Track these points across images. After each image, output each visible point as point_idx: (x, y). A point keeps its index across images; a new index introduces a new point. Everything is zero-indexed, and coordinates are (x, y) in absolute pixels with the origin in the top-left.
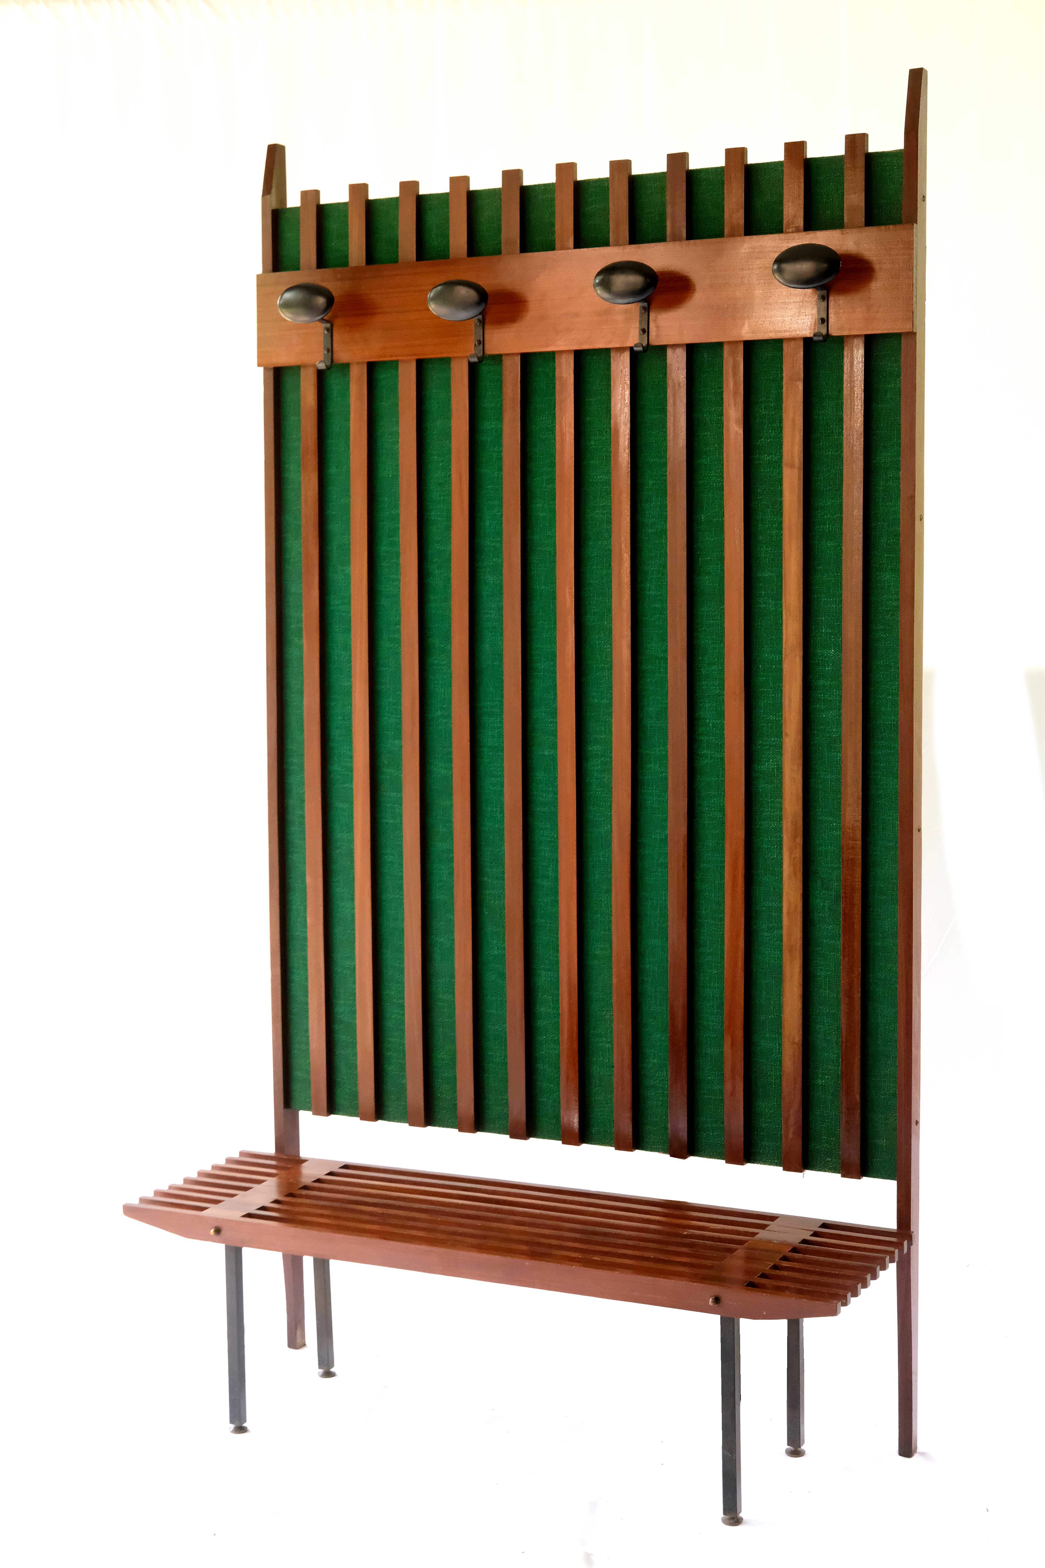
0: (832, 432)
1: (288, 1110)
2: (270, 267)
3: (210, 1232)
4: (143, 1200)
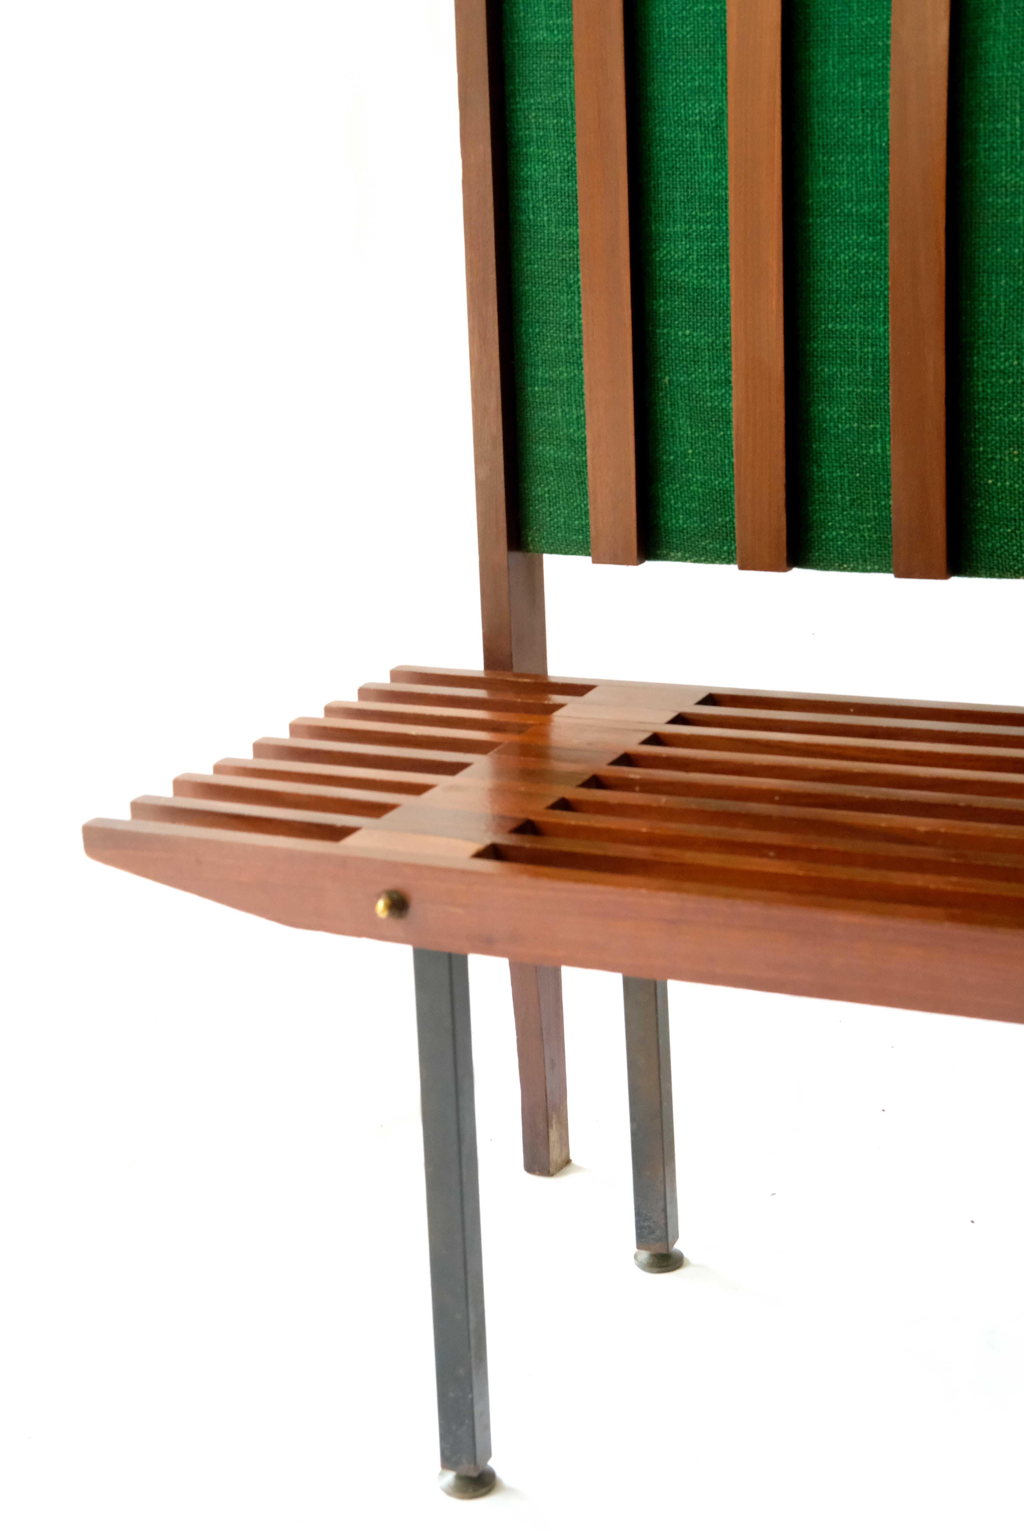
1: (518, 556)
3: (374, 914)
4: (139, 808)
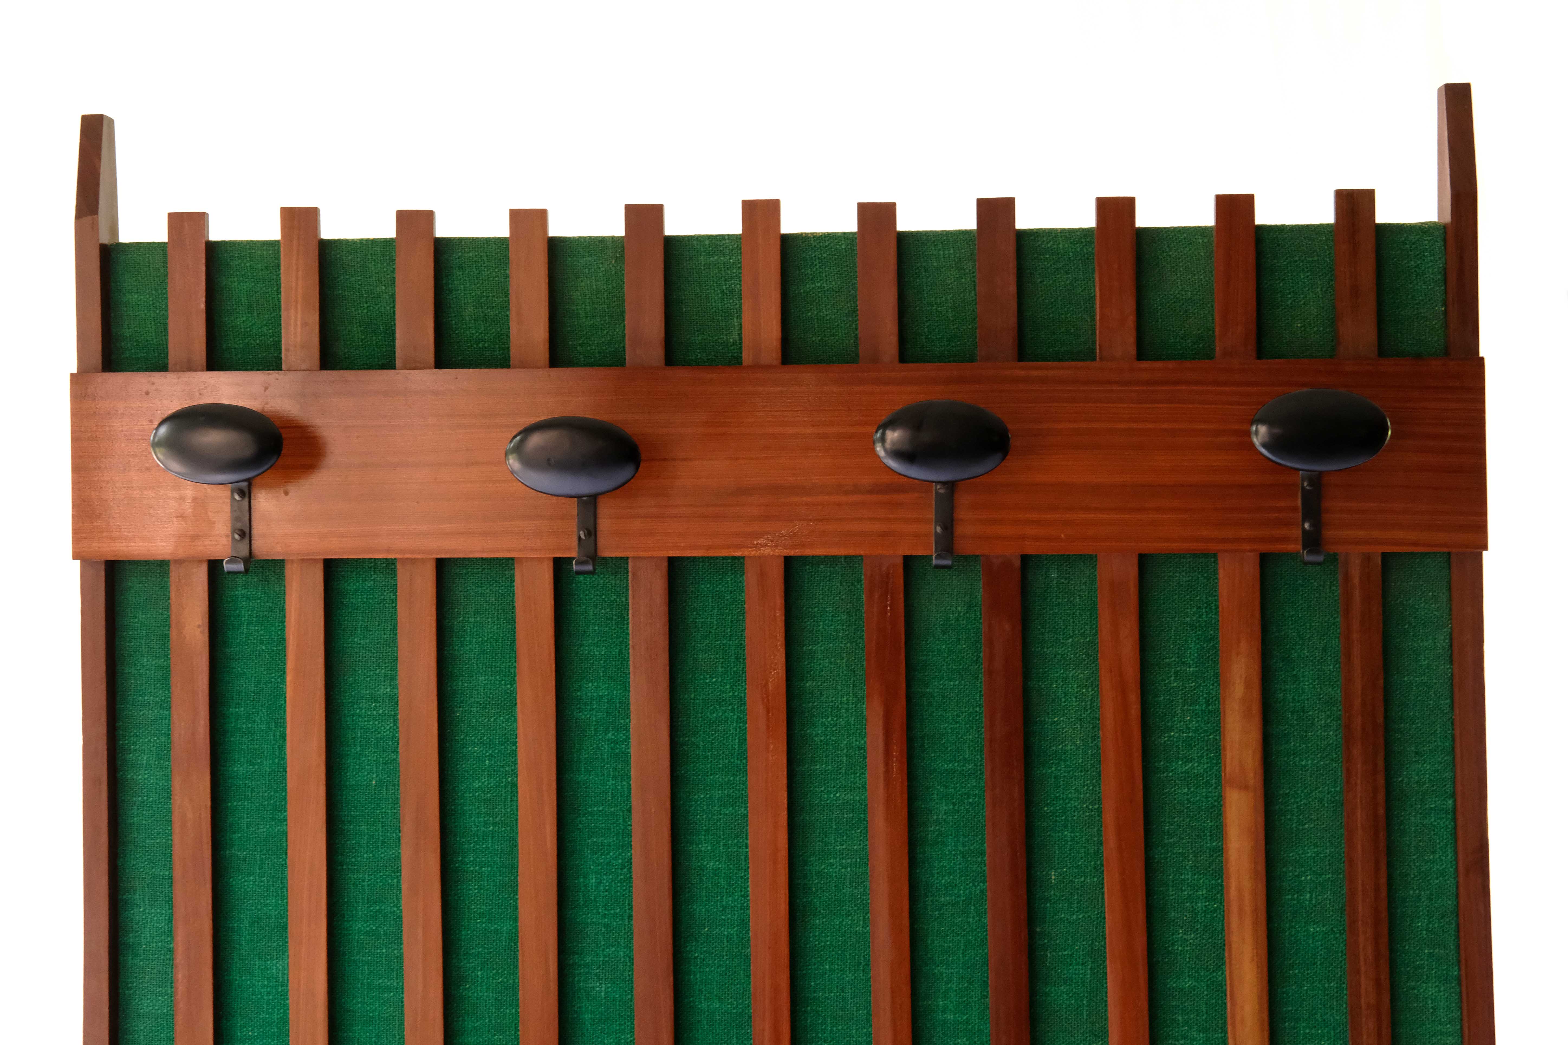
0: (1313, 724)
2: (97, 358)
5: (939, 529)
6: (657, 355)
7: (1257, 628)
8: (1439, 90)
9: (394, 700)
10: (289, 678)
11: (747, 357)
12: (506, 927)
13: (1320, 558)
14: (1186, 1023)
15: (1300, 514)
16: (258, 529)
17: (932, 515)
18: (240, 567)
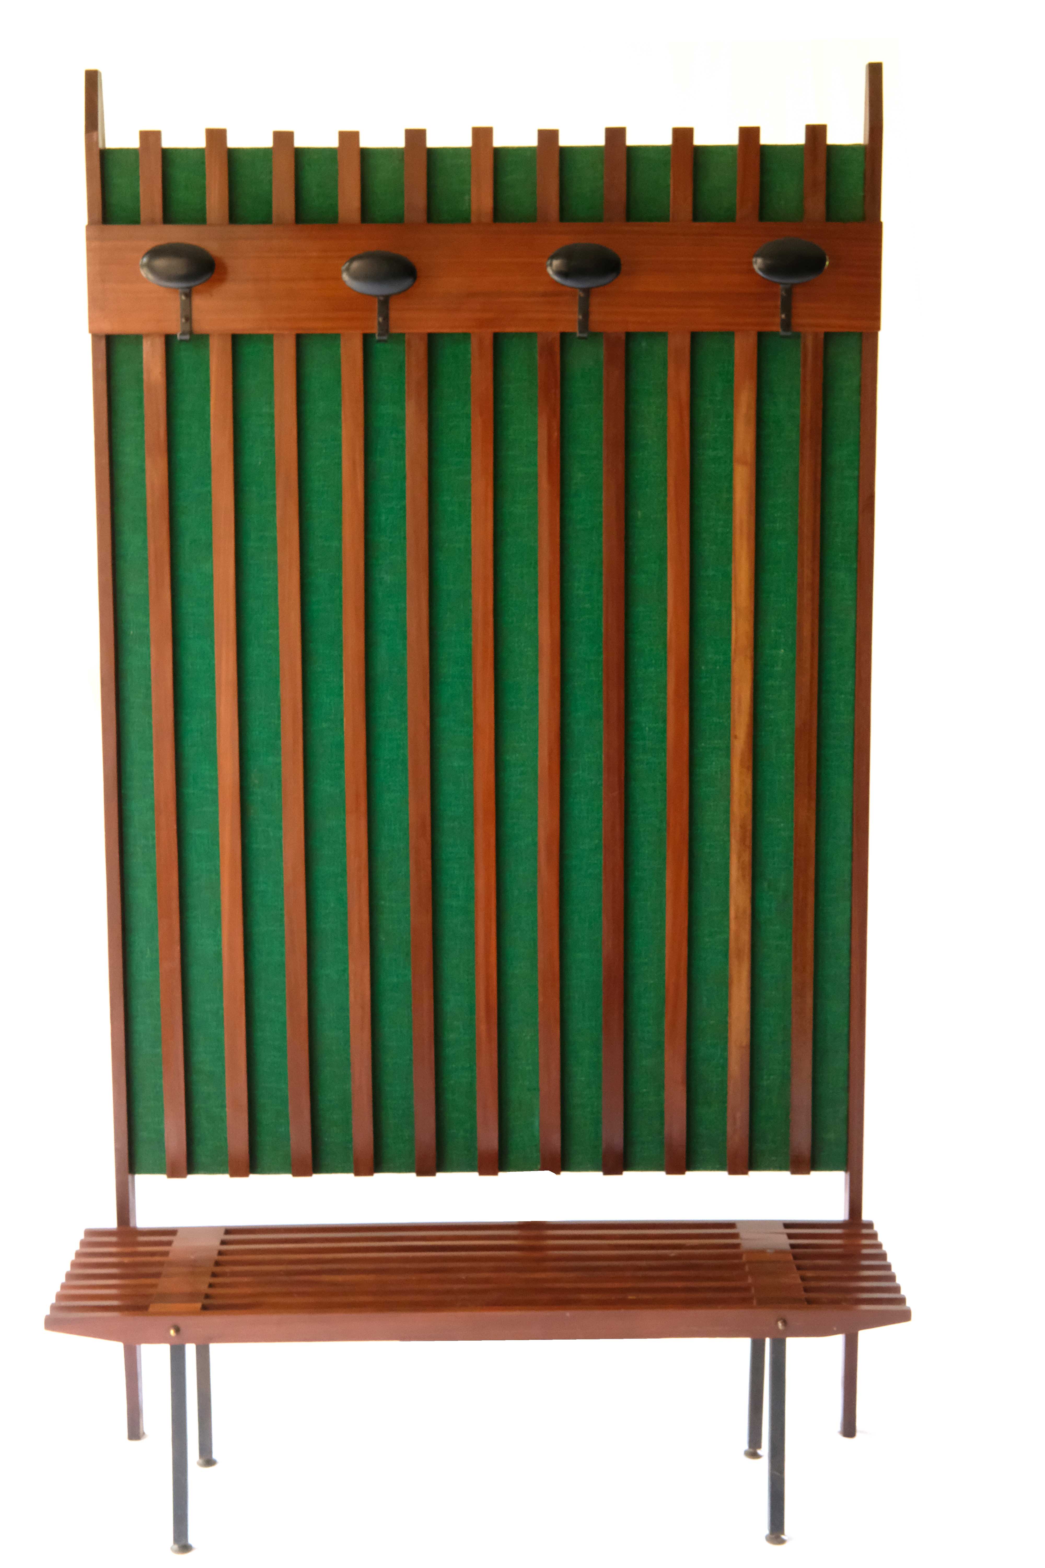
0: (785, 429)
1: (131, 1177)
2: (99, 217)
3: (169, 1335)
5: (581, 317)
6: (422, 216)
7: (755, 374)
8: (866, 66)
9: (271, 416)
10: (212, 402)
11: (474, 219)
12: (335, 543)
13: (789, 334)
14: (709, 595)
15: (780, 310)
16: (195, 316)
17: (576, 309)
18: (187, 337)
